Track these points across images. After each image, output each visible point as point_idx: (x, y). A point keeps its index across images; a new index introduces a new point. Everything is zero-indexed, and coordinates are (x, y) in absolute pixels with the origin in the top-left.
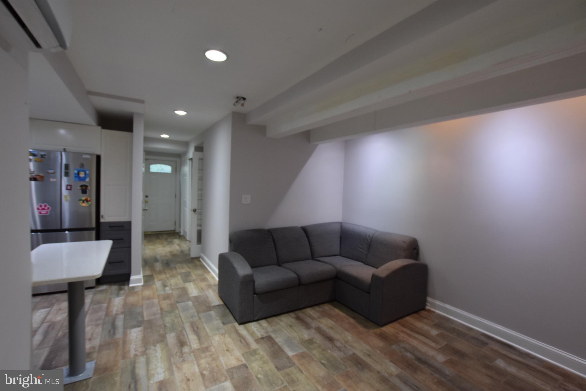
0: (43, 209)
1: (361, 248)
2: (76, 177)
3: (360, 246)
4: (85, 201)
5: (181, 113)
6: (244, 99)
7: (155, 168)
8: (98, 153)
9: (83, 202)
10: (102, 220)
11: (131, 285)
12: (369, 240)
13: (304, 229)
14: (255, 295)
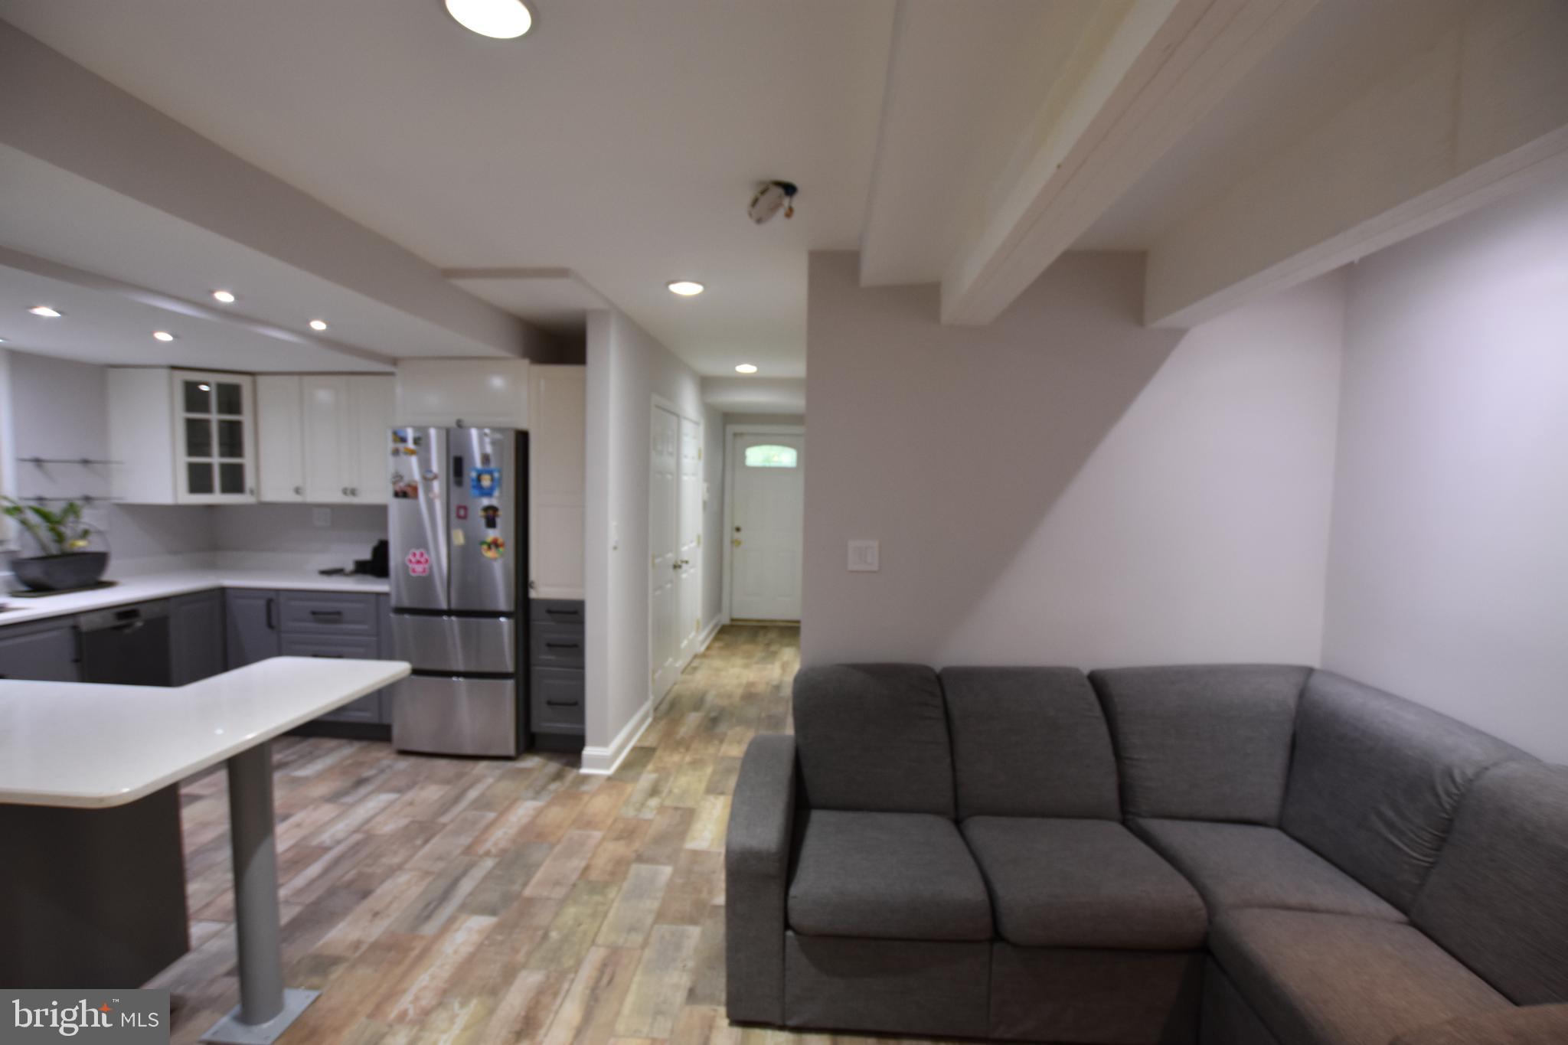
0: (419, 562)
1: (1391, 826)
2: (474, 487)
3: (1390, 814)
4: (493, 547)
5: (686, 289)
6: (789, 189)
7: (757, 456)
8: (523, 425)
9: (489, 548)
10: (533, 594)
11: (584, 771)
12: (1449, 794)
13: (1098, 682)
14: (790, 933)
